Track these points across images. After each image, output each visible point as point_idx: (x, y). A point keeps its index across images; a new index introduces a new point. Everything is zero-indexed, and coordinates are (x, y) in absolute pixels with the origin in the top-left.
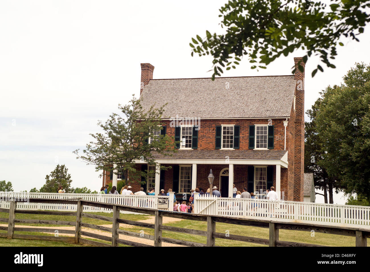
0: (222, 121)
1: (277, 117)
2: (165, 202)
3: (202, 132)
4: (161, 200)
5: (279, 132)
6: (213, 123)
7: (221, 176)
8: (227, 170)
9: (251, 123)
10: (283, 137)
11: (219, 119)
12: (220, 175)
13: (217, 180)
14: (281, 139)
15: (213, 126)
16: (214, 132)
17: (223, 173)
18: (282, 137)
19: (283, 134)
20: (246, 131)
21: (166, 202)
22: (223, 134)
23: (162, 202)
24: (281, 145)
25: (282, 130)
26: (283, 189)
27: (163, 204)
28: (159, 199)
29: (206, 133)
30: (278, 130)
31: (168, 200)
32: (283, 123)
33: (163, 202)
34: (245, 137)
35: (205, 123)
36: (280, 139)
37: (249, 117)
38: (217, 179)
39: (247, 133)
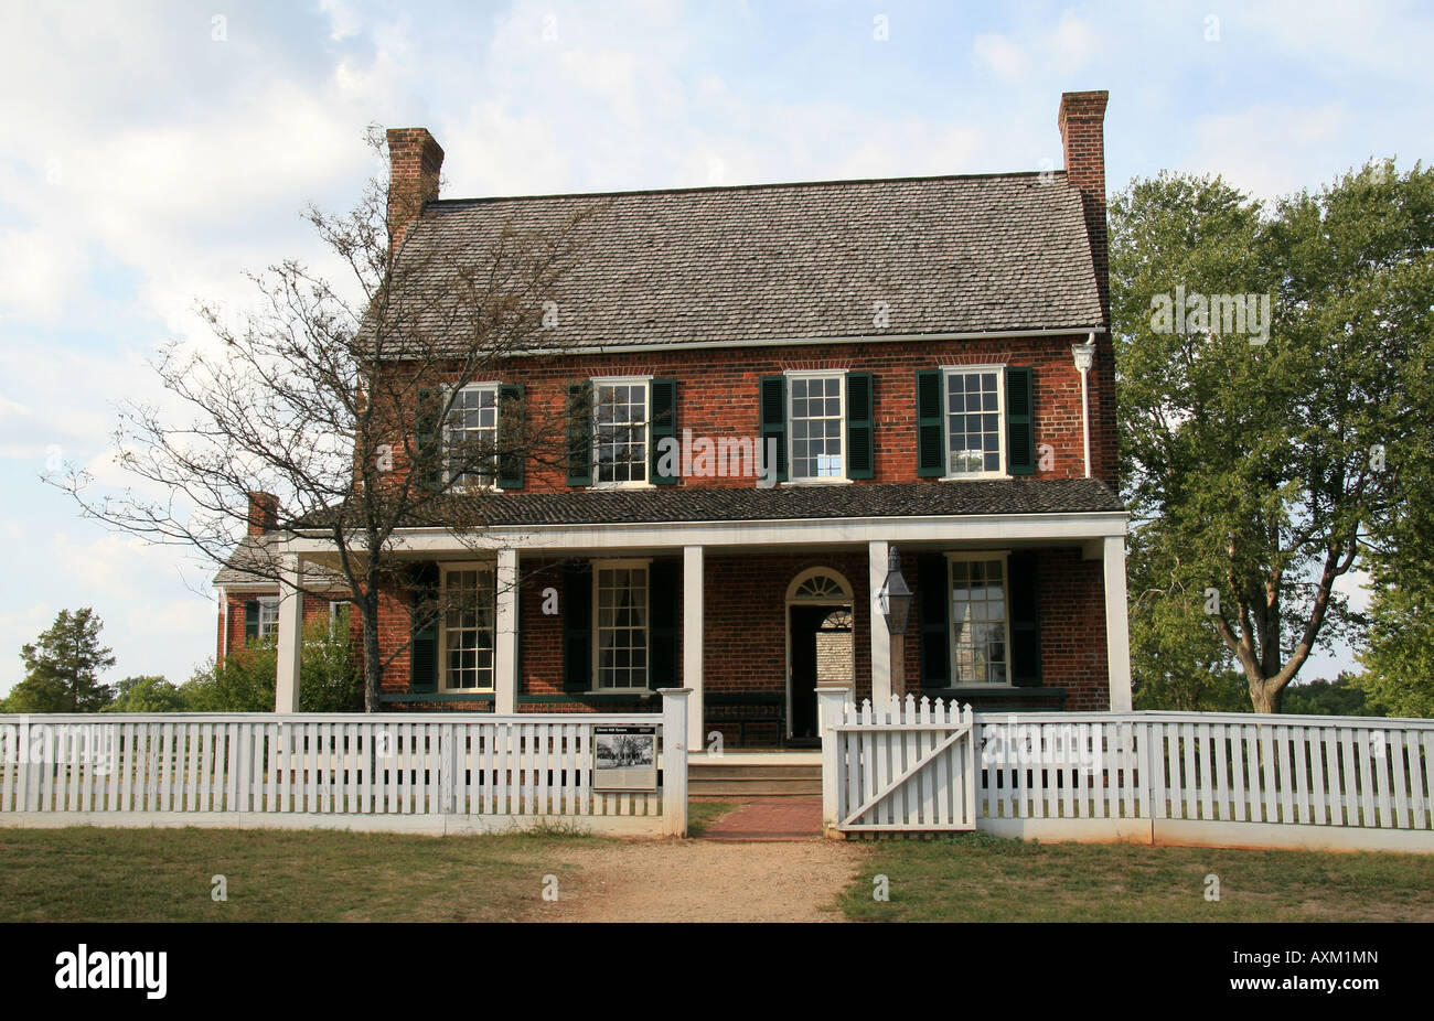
0: (790, 353)
1: (1047, 328)
2: (634, 755)
3: (696, 409)
4: (609, 741)
5: (1056, 397)
6: (746, 365)
7: (793, 608)
8: (816, 578)
9: (924, 359)
10: (1075, 418)
11: (773, 347)
12: (788, 603)
13: (772, 626)
14: (1067, 429)
15: (747, 381)
16: (753, 406)
17: (801, 591)
18: (1069, 418)
19: (1072, 406)
20: (902, 397)
21: (646, 753)
22: (794, 416)
23: (615, 751)
24: (1067, 456)
25: (1069, 386)
26: (1086, 657)
27: (625, 761)
28: (598, 737)
29: (713, 413)
30: (1048, 386)
31: (654, 737)
32: (1072, 358)
33: (626, 751)
34: (896, 424)
35: (708, 366)
36: (1062, 430)
37: (912, 333)
38: (773, 619)
39: (909, 407)
